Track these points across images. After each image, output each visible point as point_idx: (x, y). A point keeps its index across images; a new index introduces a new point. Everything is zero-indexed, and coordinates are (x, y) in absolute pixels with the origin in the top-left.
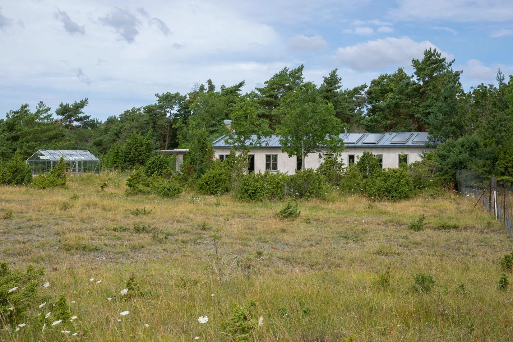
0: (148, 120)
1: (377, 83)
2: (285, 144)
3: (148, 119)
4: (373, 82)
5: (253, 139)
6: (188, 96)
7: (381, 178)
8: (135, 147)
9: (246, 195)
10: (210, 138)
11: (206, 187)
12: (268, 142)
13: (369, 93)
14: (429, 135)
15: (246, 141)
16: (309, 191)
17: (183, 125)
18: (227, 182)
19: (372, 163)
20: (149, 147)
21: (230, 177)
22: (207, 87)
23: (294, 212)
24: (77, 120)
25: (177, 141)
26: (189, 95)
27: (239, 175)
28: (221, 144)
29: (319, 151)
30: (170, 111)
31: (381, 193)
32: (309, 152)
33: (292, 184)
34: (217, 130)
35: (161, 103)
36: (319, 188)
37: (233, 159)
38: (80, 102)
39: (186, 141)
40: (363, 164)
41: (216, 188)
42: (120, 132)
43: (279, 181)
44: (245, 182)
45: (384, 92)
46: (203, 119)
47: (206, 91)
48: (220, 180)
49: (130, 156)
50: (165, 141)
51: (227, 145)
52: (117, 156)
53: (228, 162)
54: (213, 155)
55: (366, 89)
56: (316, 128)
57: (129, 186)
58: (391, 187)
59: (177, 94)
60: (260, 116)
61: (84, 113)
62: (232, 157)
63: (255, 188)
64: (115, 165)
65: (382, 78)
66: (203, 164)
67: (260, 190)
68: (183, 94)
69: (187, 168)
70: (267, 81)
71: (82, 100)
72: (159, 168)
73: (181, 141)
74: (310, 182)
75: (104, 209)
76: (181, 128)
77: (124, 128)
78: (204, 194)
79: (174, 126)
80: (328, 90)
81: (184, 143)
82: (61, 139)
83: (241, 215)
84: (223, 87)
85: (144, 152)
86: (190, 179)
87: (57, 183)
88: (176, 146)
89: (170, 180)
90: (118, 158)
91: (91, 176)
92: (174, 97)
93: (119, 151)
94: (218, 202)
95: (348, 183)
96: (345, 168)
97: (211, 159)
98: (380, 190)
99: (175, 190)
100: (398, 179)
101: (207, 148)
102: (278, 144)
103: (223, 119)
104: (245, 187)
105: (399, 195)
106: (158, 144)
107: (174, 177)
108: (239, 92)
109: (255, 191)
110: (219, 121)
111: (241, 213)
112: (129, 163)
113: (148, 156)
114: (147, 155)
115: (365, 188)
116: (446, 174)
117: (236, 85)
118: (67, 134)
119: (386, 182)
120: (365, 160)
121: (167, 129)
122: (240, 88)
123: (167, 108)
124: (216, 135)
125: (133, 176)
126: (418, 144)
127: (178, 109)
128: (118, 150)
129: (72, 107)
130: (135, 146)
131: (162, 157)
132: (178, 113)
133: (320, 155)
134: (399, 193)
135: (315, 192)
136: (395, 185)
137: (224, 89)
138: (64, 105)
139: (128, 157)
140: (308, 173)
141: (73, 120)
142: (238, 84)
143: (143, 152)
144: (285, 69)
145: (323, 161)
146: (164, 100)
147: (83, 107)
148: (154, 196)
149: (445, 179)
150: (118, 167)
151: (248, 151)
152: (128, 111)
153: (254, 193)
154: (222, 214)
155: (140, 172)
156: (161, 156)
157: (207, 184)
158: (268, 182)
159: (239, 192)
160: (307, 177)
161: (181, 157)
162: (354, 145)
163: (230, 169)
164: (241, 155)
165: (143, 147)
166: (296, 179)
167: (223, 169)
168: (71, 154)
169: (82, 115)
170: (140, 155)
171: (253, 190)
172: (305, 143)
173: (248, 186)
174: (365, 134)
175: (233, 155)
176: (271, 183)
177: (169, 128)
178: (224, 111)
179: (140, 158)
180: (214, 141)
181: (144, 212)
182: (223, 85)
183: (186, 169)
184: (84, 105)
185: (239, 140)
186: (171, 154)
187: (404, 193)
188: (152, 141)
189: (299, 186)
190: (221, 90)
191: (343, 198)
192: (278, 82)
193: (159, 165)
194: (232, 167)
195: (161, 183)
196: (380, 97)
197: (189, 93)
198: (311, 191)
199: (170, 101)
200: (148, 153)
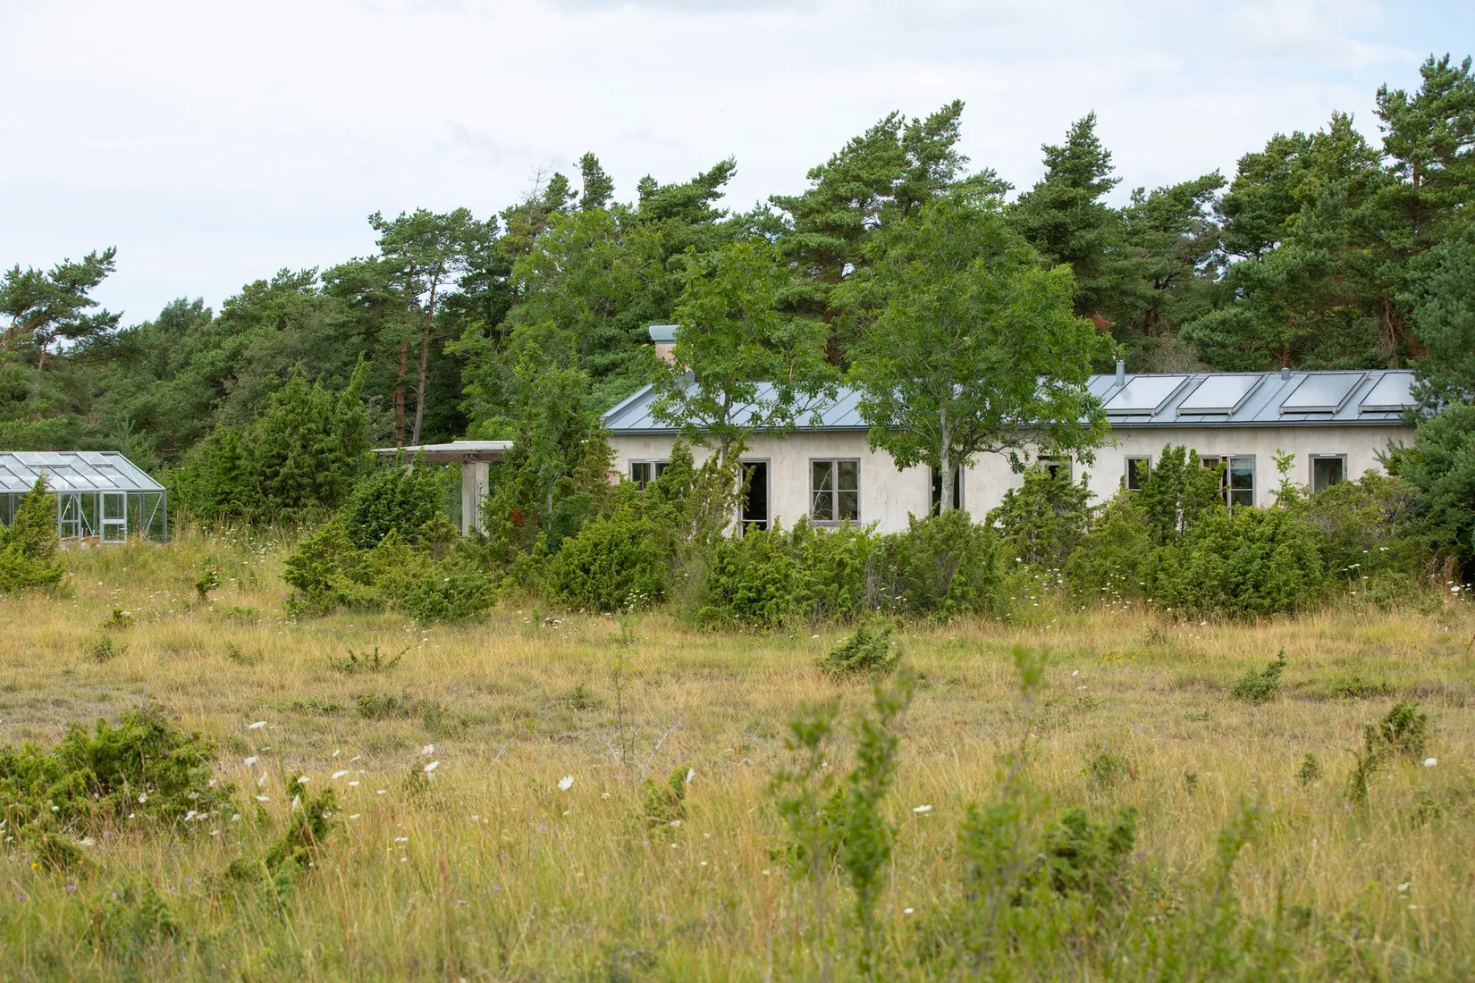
0: (343, 325)
1: (1260, 168)
2: (882, 419)
3: (342, 318)
4: (1249, 165)
5: (764, 398)
6: (502, 223)
7: (1207, 542)
8: (303, 437)
9: (724, 609)
10: (596, 395)
11: (583, 584)
12: (821, 411)
13: (1231, 207)
14: (1417, 380)
15: (736, 406)
16: (953, 589)
17: (488, 342)
18: (661, 564)
19: (1191, 489)
20: (355, 435)
21: (672, 544)
22: (577, 183)
23: (877, 653)
24: (69, 332)
25: (462, 407)
26: (504, 216)
27: (705, 538)
28: (640, 418)
29: (1012, 444)
30: (429, 286)
31: (1204, 596)
32: (972, 449)
33: (893, 568)
34: (623, 361)
35: (395, 251)
36: (988, 581)
37: (682, 478)
38: (82, 263)
39: (496, 408)
40: (1160, 492)
41: (618, 586)
42: (230, 373)
43: (846, 557)
44: (721, 562)
45: (1284, 206)
46: (567, 323)
47: (577, 201)
48: (633, 558)
49: (283, 471)
50: (411, 408)
51: (661, 425)
52: (230, 470)
53: (666, 491)
54: (609, 465)
55: (1220, 193)
56: (994, 359)
57: (295, 584)
58: (1240, 574)
59: (461, 215)
60: (791, 307)
61: (95, 304)
62: (681, 473)
63: (757, 583)
64: (225, 507)
65: (1281, 148)
66: (569, 499)
67: (777, 590)
68: (481, 216)
69: (511, 514)
70: (820, 169)
71: (94, 255)
72: (398, 516)
73: (477, 408)
74: (956, 558)
75: (236, 655)
76: (477, 354)
77: (247, 354)
78: (575, 610)
79: (451, 347)
80: (1065, 198)
81: (489, 415)
82: (15, 409)
83: (706, 671)
84: (647, 187)
85: (338, 453)
86: (522, 557)
87: (31, 577)
88: (456, 425)
89: (448, 559)
90: (235, 479)
91: (139, 550)
92: (445, 228)
93: (238, 450)
94: (628, 633)
95: (1098, 561)
96: (1094, 509)
97: (599, 481)
98: (1201, 583)
99: (470, 595)
100: (1268, 546)
101: (584, 436)
102: (855, 419)
103: (646, 318)
104: (723, 580)
105: (1267, 602)
106: (390, 420)
107: (460, 548)
108: (713, 205)
109: (759, 592)
110: (627, 327)
111: (705, 666)
112: (278, 500)
113: (351, 471)
114: (348, 465)
115: (1156, 579)
116: (1437, 525)
117: (701, 175)
118: (35, 387)
119: (1226, 557)
120: (1168, 477)
121: (418, 358)
122: (719, 189)
123: (418, 273)
124: (620, 381)
125: (309, 546)
126: (1381, 416)
127: (465, 274)
128: (234, 448)
129: (50, 280)
130: (301, 430)
131: (409, 473)
132: (462, 290)
133: (1014, 457)
134: (1269, 593)
135: (972, 594)
136: (1256, 565)
137: (651, 193)
138: (24, 270)
139: (277, 474)
140: (949, 528)
141: (54, 333)
142: (707, 170)
143: (331, 457)
144: (889, 121)
145: (1018, 482)
146: (405, 240)
147: (95, 284)
148: (395, 616)
149: (1435, 545)
150: (237, 513)
151: (742, 448)
152: (260, 285)
153: (755, 601)
154: (640, 668)
155: (334, 533)
156: (405, 470)
157: (587, 571)
158: (804, 560)
159: (703, 598)
160: (946, 540)
161: (481, 472)
162: (1146, 419)
163: (673, 516)
164: (714, 461)
165: (333, 436)
166: (907, 549)
167: (645, 517)
168: (55, 467)
169: (89, 312)
170: (321, 466)
171: (750, 589)
172: (952, 416)
173: (732, 575)
174: (1192, 375)
175: (683, 460)
176: (815, 566)
177: (426, 354)
178: (651, 287)
179: (320, 478)
180: (609, 407)
181: (373, 663)
182: (649, 178)
183: (508, 519)
184: (100, 274)
185: (706, 404)
186: (439, 460)
187: (1283, 595)
188: (365, 412)
189: (919, 574)
190: (638, 195)
191: (1074, 618)
192: (861, 172)
193: (400, 504)
194: (680, 508)
195: (418, 570)
196: (1271, 227)
197: (504, 209)
198: (958, 592)
199: (432, 242)
200: (350, 460)
